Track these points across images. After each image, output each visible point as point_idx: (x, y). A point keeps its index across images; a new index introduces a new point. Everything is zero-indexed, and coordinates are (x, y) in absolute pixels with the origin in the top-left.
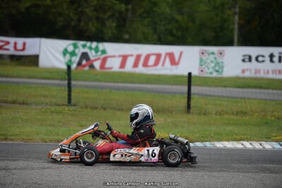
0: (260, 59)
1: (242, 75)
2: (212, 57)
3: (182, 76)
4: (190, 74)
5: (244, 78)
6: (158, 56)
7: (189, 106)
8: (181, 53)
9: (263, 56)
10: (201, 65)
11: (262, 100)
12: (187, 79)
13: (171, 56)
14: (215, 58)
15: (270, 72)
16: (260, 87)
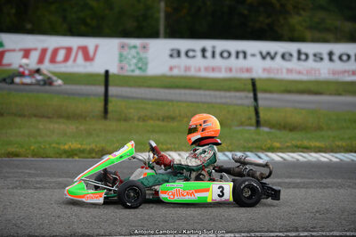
0: (191, 54)
1: (169, 73)
2: (133, 52)
3: (97, 75)
4: (107, 72)
5: (172, 77)
6: (69, 50)
7: (106, 111)
8: (97, 47)
9: (194, 51)
10: (121, 61)
11: (192, 102)
12: (103, 79)
13: (84, 50)
14: (138, 53)
15: (202, 69)
16: (191, 88)
